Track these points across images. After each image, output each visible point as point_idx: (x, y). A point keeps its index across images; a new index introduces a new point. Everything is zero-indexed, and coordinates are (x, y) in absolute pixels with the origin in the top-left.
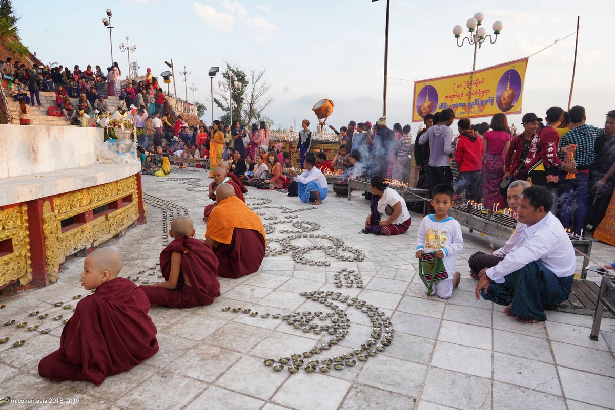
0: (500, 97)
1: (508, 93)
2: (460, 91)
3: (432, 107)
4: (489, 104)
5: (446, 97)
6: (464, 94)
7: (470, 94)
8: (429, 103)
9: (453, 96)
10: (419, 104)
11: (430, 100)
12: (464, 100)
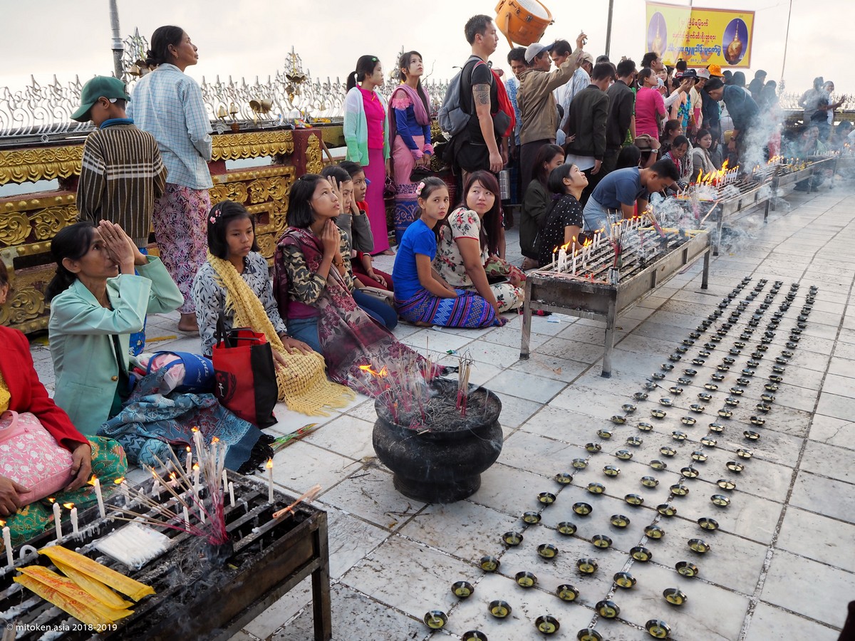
0: (728, 47)
1: (735, 44)
4: (715, 54)
7: (689, 37)
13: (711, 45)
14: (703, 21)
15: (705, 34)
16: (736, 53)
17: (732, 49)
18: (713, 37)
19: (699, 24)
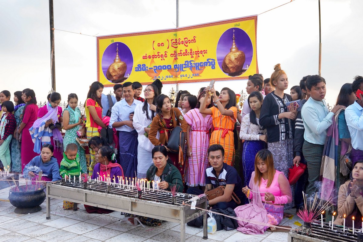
0: (224, 59)
2: (162, 51)
3: (125, 70)
5: (144, 58)
6: (168, 54)
9: (154, 56)
10: (107, 65)
11: (121, 59)
12: (169, 61)
13: (202, 59)
14: (190, 38)
15: (194, 50)
16: (237, 64)
17: (230, 60)
18: (205, 52)
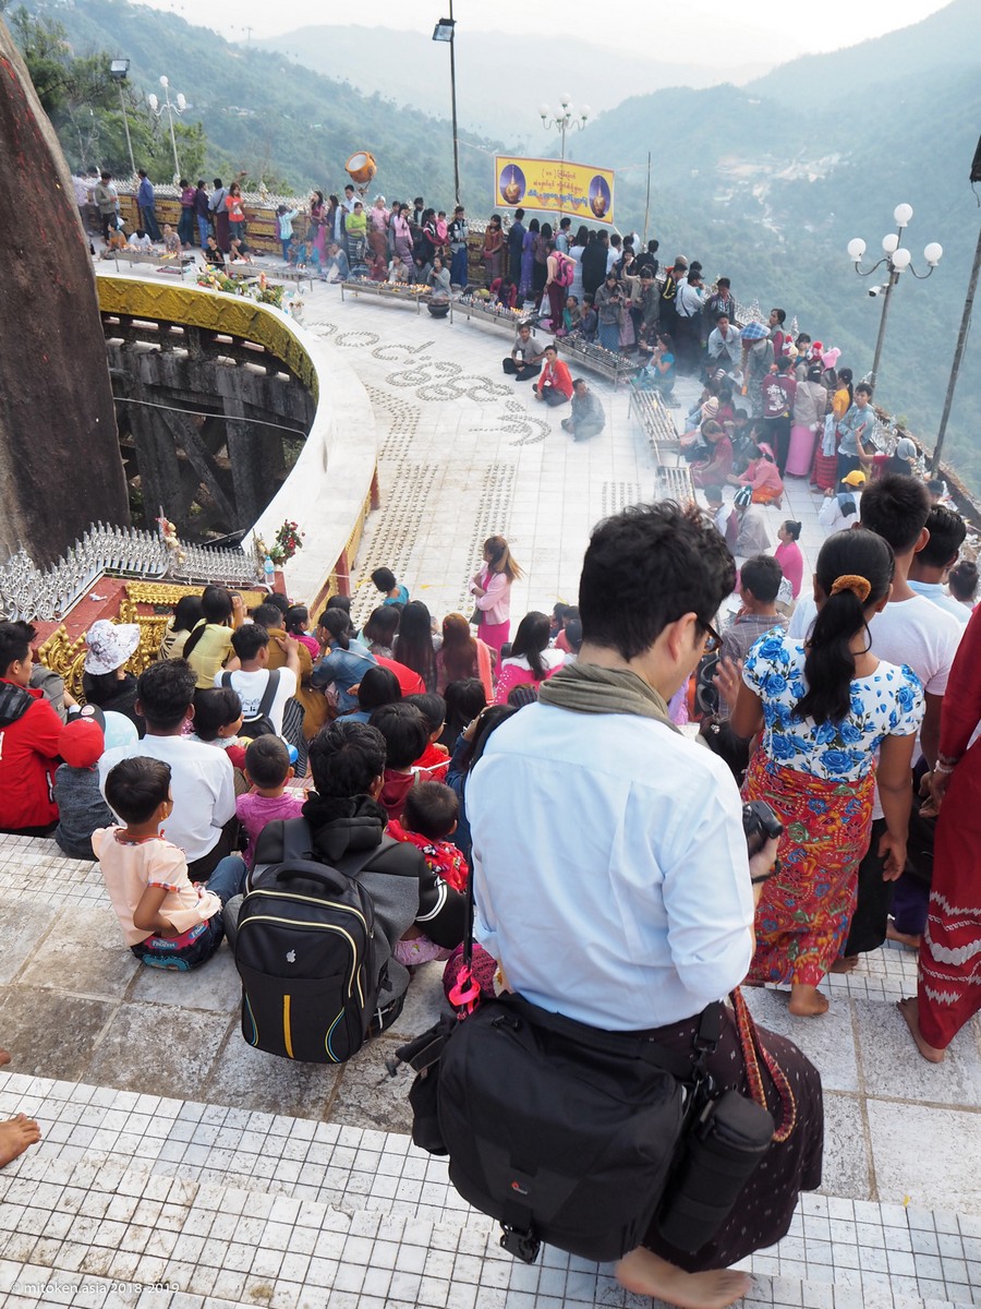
0: (594, 201)
1: (599, 199)
2: (550, 179)
3: (519, 193)
4: (583, 205)
5: (535, 183)
6: (555, 184)
7: (561, 186)
8: (515, 186)
9: (543, 184)
10: (504, 185)
11: (516, 182)
12: (555, 190)
13: (579, 196)
14: (572, 173)
15: (574, 185)
16: (601, 208)
17: (598, 203)
18: (580, 190)
19: (568, 176)
